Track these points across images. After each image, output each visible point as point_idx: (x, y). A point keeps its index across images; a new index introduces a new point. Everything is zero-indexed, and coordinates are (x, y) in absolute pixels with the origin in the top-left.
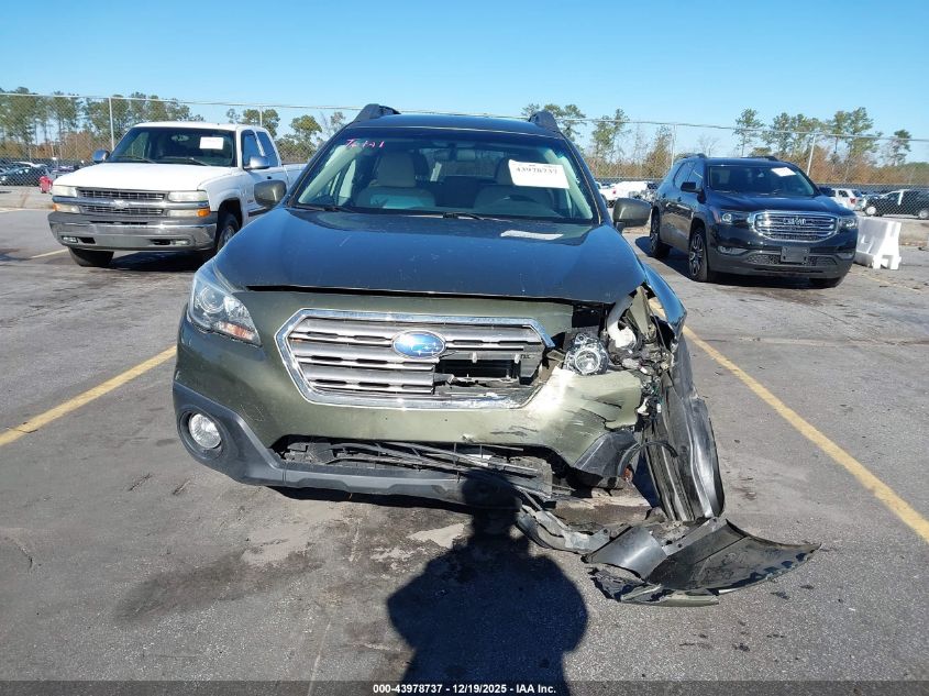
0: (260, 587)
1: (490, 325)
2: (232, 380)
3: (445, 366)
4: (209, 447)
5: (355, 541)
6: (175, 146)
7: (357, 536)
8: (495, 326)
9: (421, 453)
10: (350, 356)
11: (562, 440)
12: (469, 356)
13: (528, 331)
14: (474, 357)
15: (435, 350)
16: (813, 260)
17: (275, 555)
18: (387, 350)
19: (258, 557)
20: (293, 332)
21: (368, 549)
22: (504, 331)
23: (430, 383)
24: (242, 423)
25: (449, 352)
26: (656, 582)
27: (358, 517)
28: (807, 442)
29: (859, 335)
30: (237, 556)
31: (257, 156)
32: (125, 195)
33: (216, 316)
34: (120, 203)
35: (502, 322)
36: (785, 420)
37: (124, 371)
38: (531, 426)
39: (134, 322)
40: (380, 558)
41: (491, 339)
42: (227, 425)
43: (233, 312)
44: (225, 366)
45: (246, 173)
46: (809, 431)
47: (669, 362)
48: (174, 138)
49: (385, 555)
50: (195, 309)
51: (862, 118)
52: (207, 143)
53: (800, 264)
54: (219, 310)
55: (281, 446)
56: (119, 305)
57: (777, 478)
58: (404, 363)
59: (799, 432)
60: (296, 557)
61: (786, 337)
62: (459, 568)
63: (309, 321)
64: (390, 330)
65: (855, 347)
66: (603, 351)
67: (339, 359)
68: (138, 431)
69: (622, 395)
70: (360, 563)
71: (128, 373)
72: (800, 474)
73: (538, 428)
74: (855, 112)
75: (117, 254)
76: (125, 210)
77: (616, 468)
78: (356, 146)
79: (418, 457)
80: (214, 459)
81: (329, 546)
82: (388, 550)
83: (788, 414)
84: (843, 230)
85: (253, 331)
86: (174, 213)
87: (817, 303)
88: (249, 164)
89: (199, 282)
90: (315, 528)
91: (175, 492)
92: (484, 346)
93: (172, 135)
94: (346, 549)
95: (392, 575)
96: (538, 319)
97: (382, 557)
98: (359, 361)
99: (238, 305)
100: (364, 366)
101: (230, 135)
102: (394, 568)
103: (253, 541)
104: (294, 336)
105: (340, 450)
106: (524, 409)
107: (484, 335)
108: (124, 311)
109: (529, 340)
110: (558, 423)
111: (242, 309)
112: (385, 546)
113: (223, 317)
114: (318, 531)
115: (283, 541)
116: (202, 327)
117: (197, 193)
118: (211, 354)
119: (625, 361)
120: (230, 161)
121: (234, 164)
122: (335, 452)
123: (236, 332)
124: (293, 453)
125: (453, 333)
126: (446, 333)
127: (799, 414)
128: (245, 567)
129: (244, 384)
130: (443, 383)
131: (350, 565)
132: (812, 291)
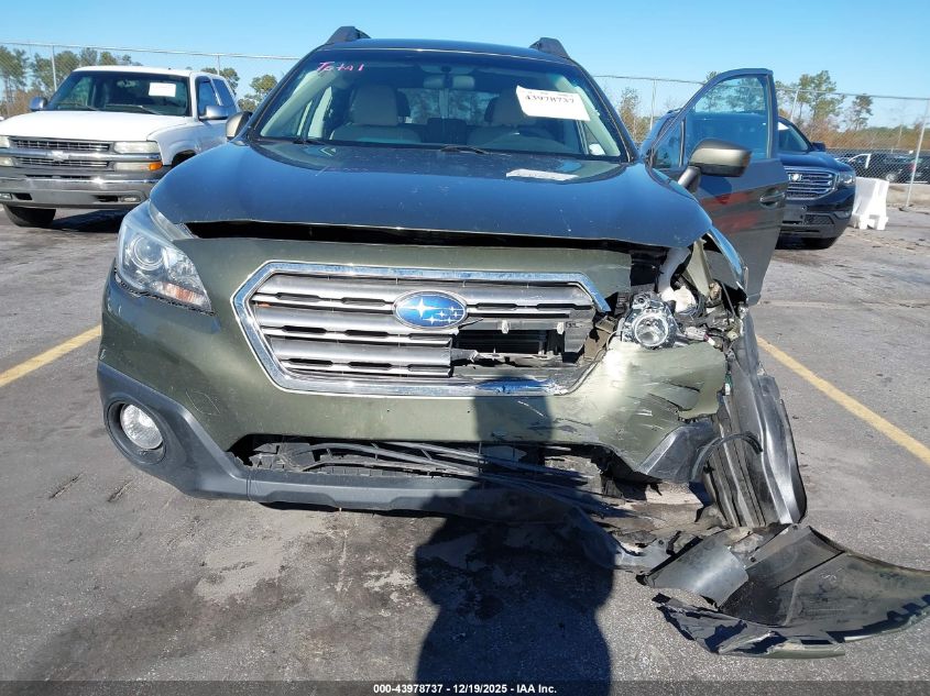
0: (220, 636)
1: (524, 284)
2: (174, 359)
3: (466, 339)
4: (147, 447)
5: (341, 562)
6: (122, 92)
7: (344, 556)
8: (531, 284)
9: (434, 455)
10: (336, 326)
11: (623, 436)
12: (497, 324)
13: (575, 291)
14: (504, 326)
15: (452, 317)
16: (810, 219)
17: (238, 585)
18: (387, 318)
19: (215, 588)
20: (256, 293)
21: (359, 573)
22: (543, 290)
23: (447, 362)
24: (188, 417)
25: (471, 320)
26: (733, 613)
27: (344, 527)
28: (855, 418)
29: (868, 296)
30: (189, 588)
31: (213, 104)
32: (64, 145)
33: (154, 274)
34: (58, 155)
35: (542, 278)
36: (822, 392)
37: (58, 344)
38: (583, 417)
39: (76, 287)
40: (376, 586)
41: (527, 302)
42: (168, 419)
43: (174, 267)
44: (164, 340)
45: (201, 123)
46: (852, 405)
47: (738, 331)
48: (120, 84)
49: (382, 581)
50: (124, 266)
51: (825, 81)
52: (156, 90)
53: (797, 222)
54: (156, 266)
55: (244, 448)
56: (59, 268)
57: (836, 464)
58: (411, 335)
59: (842, 407)
60: (268, 587)
61: (794, 299)
62: (479, 597)
63: (278, 279)
64: (391, 291)
65: (870, 310)
66: (670, 316)
67: (322, 331)
68: (68, 418)
69: (701, 374)
70: (351, 594)
71: (62, 346)
72: (861, 458)
73: (591, 421)
74: (818, 76)
75: (60, 214)
76: (65, 163)
77: (691, 471)
78: (330, 70)
79: (430, 461)
80: (154, 461)
81: (308, 570)
82: (385, 573)
83: (823, 385)
84: (841, 187)
85: (202, 294)
86: (120, 166)
87: (816, 264)
88: (205, 114)
89: (128, 228)
90: (291, 544)
91: (111, 499)
92: (518, 311)
93: (117, 81)
94: (331, 574)
95: (394, 609)
96: (589, 274)
97: (378, 584)
98: (350, 332)
99: (182, 257)
100: (354, 339)
101: (182, 82)
102: (396, 600)
103: (209, 565)
104: (257, 298)
105: (324, 451)
106: (571, 396)
107: (518, 296)
108: (61, 275)
109: (577, 303)
110: (619, 413)
111: (188, 264)
112: (381, 569)
113: (161, 275)
114: (294, 550)
115: (250, 564)
116: (134, 289)
117: (146, 144)
118: (148, 325)
119: (687, 329)
120: (184, 110)
121: (188, 113)
122: (317, 454)
123: (180, 296)
124: (260, 456)
125: (477, 294)
126: (466, 294)
127: (836, 386)
128: (200, 603)
129: (192, 367)
130: (464, 362)
131: (338, 597)
132: (807, 252)
